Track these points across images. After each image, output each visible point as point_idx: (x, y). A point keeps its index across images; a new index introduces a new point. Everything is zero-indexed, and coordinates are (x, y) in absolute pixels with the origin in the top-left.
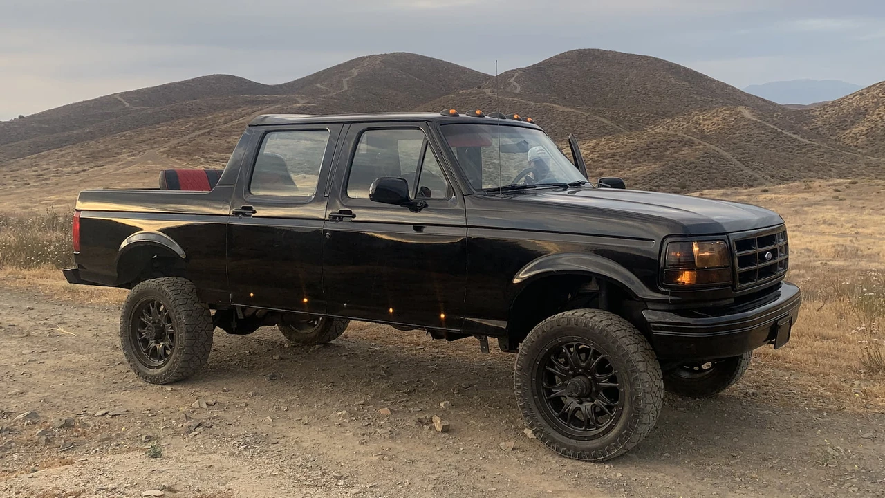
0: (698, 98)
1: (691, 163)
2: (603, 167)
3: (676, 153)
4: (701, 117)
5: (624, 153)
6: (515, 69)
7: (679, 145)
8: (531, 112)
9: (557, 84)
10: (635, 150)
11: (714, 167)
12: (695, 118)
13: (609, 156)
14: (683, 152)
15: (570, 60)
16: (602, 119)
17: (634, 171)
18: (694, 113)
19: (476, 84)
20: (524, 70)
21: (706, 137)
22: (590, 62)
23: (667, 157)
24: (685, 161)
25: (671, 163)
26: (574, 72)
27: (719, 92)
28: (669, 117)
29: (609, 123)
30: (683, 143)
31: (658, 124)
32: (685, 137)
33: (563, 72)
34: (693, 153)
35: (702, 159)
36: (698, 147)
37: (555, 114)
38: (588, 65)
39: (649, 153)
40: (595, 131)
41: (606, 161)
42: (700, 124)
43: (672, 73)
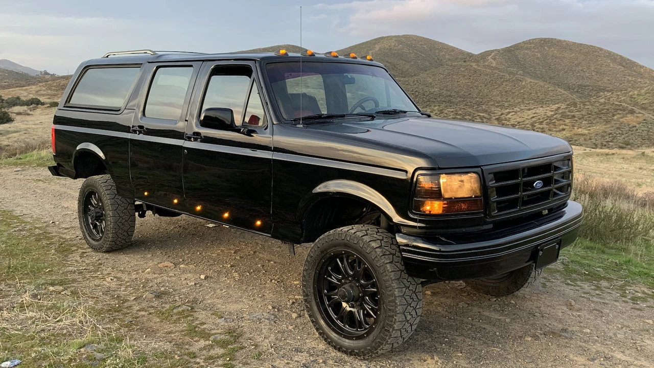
0: (630, 79)
1: (633, 127)
2: (565, 125)
3: (622, 118)
4: (636, 92)
5: (581, 116)
6: (492, 49)
7: (624, 113)
8: (506, 81)
9: (522, 62)
10: (590, 114)
11: (651, 131)
12: (630, 93)
13: (570, 117)
14: (627, 118)
15: (534, 45)
16: (559, 90)
17: (589, 130)
18: (629, 89)
19: (462, 59)
20: (498, 51)
21: (644, 109)
22: (549, 48)
23: (615, 121)
24: (629, 125)
25: (618, 126)
26: (536, 54)
27: (647, 76)
28: (608, 91)
29: (565, 92)
30: (627, 112)
31: (600, 96)
32: (628, 107)
33: (527, 53)
34: (635, 119)
35: (642, 124)
36: (638, 115)
37: (523, 83)
38: (547, 49)
39: (600, 116)
40: (554, 98)
41: (567, 121)
42: (635, 98)
43: (611, 59)
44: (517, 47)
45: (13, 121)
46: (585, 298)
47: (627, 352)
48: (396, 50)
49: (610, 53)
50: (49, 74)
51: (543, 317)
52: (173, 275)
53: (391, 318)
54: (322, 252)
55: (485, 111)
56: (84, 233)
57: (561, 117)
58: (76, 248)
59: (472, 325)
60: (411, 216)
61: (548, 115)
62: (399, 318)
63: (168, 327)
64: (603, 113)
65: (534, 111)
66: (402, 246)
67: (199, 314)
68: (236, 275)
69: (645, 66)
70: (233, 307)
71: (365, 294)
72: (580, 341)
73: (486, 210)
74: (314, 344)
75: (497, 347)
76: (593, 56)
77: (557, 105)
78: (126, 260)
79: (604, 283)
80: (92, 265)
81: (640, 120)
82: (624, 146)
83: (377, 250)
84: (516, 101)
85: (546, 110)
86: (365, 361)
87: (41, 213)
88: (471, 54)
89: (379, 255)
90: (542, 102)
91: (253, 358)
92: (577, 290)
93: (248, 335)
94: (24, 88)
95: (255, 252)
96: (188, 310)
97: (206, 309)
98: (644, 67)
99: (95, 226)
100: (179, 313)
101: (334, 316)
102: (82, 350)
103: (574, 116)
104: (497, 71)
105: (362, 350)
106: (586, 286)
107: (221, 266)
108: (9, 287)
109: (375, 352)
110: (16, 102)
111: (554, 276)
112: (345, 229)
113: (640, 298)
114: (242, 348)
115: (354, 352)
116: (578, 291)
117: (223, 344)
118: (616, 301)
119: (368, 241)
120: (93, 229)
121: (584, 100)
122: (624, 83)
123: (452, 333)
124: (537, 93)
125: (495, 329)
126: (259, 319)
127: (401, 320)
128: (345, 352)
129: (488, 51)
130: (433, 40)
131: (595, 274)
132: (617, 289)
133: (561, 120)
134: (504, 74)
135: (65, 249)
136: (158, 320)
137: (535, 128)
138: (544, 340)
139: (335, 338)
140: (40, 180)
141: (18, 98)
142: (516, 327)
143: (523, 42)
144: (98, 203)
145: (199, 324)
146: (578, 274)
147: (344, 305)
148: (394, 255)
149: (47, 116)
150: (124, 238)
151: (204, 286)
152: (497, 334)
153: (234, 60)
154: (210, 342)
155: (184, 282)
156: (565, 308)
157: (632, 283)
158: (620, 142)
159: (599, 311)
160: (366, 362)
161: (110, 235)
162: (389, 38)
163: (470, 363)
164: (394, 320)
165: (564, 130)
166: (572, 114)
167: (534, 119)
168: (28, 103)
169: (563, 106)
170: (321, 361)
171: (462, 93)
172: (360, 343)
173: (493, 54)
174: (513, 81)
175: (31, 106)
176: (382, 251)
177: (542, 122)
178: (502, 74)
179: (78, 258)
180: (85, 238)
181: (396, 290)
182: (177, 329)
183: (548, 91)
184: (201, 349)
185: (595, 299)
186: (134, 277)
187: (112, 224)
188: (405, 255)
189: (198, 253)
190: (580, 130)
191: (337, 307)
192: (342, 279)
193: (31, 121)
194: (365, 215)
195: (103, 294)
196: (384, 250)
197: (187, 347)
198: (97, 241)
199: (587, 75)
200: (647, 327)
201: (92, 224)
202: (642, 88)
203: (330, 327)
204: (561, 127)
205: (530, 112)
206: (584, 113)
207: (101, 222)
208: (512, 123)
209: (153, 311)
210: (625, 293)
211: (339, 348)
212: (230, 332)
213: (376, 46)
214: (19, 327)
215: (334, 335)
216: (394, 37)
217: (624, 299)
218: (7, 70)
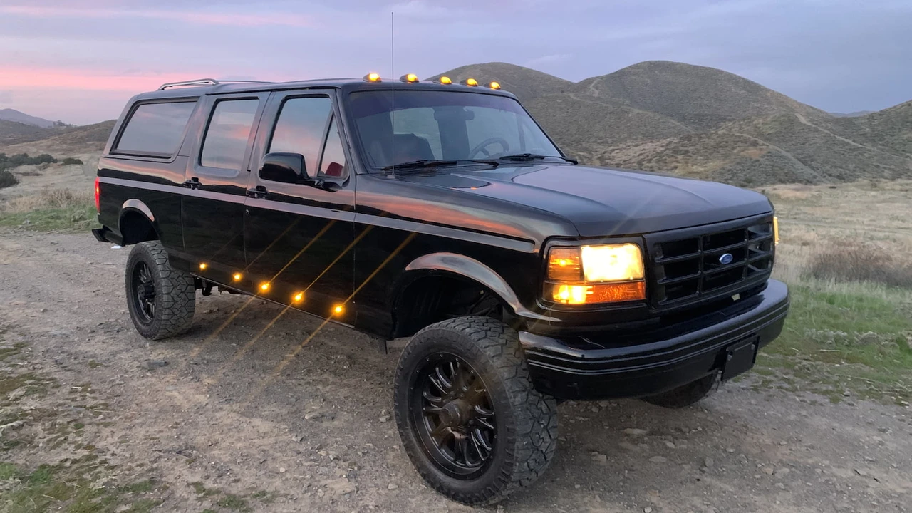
0: (755, 105)
1: (756, 161)
2: (678, 162)
3: (743, 151)
4: (761, 121)
5: (695, 151)
6: (594, 76)
7: (745, 145)
8: (610, 113)
9: (629, 90)
10: (706, 148)
11: (776, 165)
12: (754, 123)
13: (683, 152)
14: (749, 151)
15: (643, 70)
16: (673, 121)
17: (705, 167)
18: (753, 117)
19: (558, 89)
20: (601, 78)
21: (769, 139)
22: (660, 72)
23: (735, 155)
24: (751, 159)
25: (738, 160)
26: (646, 80)
27: (774, 100)
28: (729, 120)
29: (679, 124)
30: (748, 144)
31: (719, 127)
32: (750, 138)
33: (635, 79)
34: (758, 152)
35: (766, 158)
36: (761, 147)
37: (630, 115)
38: (658, 74)
39: (718, 151)
40: (666, 131)
41: (680, 157)
42: (760, 127)
43: (732, 83)
44: (623, 72)
45: (18, 183)
49: (731, 76)
50: (64, 125)
55: (585, 150)
57: (673, 153)
61: (658, 151)
64: (721, 147)
65: (641, 147)
69: (772, 89)
76: (712, 79)
77: (668, 139)
81: (764, 153)
82: (746, 184)
84: (622, 137)
85: (656, 145)
88: (570, 82)
90: (651, 136)
94: (33, 143)
98: (770, 90)
103: (687, 152)
104: (600, 102)
110: (23, 160)
121: (700, 132)
122: (748, 110)
124: (645, 126)
129: (589, 78)
133: (672, 156)
134: (608, 105)
137: (642, 167)
141: (25, 155)
143: (630, 67)
149: (60, 176)
158: (741, 180)
165: (676, 168)
166: (686, 149)
167: (641, 157)
168: (38, 161)
169: (676, 140)
171: (559, 129)
173: (595, 82)
174: (618, 113)
175: (41, 165)
177: (651, 160)
178: (606, 105)
183: (659, 123)
190: (694, 167)
193: (40, 182)
199: (705, 102)
202: (767, 115)
204: (673, 165)
205: (636, 149)
206: (698, 147)
208: (617, 162)
213: (458, 77)
218: (12, 122)
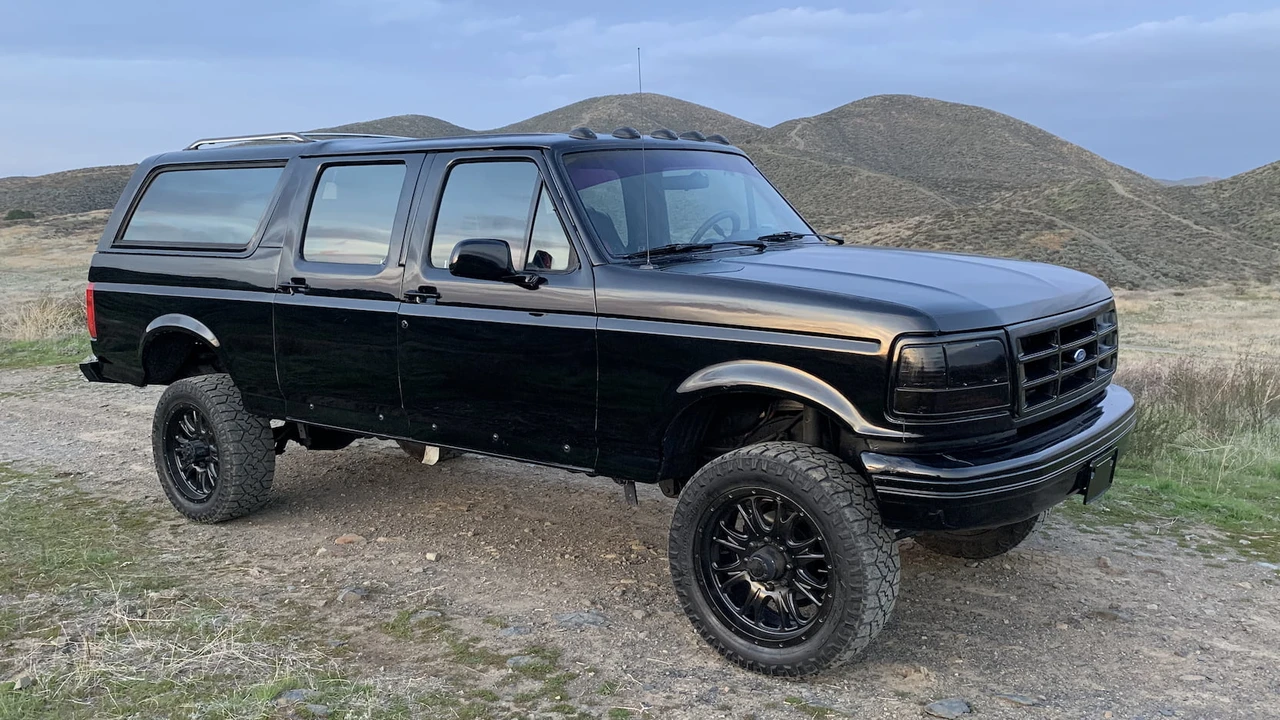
0: (1045, 166)
1: (1054, 253)
3: (1034, 238)
4: (1056, 190)
5: (961, 236)
6: (797, 118)
7: (1037, 228)
8: (825, 176)
9: (852, 141)
10: (977, 232)
11: (1085, 258)
12: (1046, 192)
13: (942, 238)
14: (1043, 238)
15: (872, 109)
16: (921, 189)
18: (1044, 185)
19: (742, 137)
20: (808, 120)
21: (1071, 219)
22: (899, 112)
23: (1022, 243)
24: (1046, 250)
25: (1027, 251)
26: (877, 125)
27: (1073, 159)
28: (1007, 189)
29: (931, 194)
30: (1042, 225)
31: (993, 199)
32: (1044, 217)
33: (861, 124)
34: (1057, 238)
35: (1068, 247)
36: (1062, 231)
37: (856, 180)
38: (896, 116)
39: (996, 236)
40: (913, 205)
41: (937, 246)
42: (1055, 201)
43: (1010, 131)
44: (841, 113)
46: (1124, 553)
47: (1232, 638)
48: (621, 122)
49: (1007, 119)
51: (1068, 589)
52: (373, 557)
53: (856, 604)
54: (709, 494)
56: (170, 489)
57: (926, 239)
58: (154, 519)
59: (956, 610)
60: (891, 420)
61: (903, 236)
62: (871, 602)
63: (415, 650)
64: (999, 230)
65: (876, 230)
66: (876, 474)
67: (460, 623)
68: (490, 549)
69: (1070, 141)
70: (516, 607)
71: (797, 564)
72: (1150, 625)
73: (1013, 404)
74: (697, 661)
75: (1015, 645)
76: (978, 125)
77: (917, 218)
78: (267, 536)
79: (1143, 527)
80: (206, 548)
81: (1066, 240)
83: (823, 484)
84: (844, 213)
85: (899, 227)
86: (803, 685)
87: (48, 457)
88: (759, 127)
89: (828, 494)
90: (889, 213)
91: (602, 692)
92: (1103, 541)
93: (569, 654)
95: (506, 507)
96: (437, 617)
97: (468, 614)
98: (1067, 143)
99: (193, 475)
100: (422, 624)
101: (734, 609)
102: (282, 701)
103: (949, 237)
104: (808, 159)
105: (801, 664)
106: (1115, 532)
107: (455, 535)
108: (68, 598)
109: (825, 666)
111: (1055, 519)
112: (755, 449)
113: (1211, 547)
114: (573, 677)
115: (782, 668)
116: (1106, 541)
117: (536, 673)
118: (1174, 554)
119: (804, 469)
120: (187, 480)
121: (964, 206)
122: (1034, 174)
123: (928, 626)
124: (880, 197)
125: (998, 614)
126: (579, 625)
127: (873, 605)
128: (766, 672)
129: (790, 122)
130: (689, 104)
131: (1123, 512)
132: (1169, 535)
133: (925, 244)
134: (820, 163)
135: (134, 521)
136: (390, 639)
138: (1091, 627)
139: (743, 648)
140: (10, 394)
142: (1031, 608)
143: (852, 104)
144: (198, 431)
145: (471, 640)
146: (1096, 514)
147: (755, 586)
148: (851, 491)
150: (255, 493)
151: (441, 573)
152: (1006, 622)
153: (495, 149)
154: (510, 671)
155: (400, 568)
156: (1097, 572)
157: (1188, 523)
159: (1157, 572)
160: (805, 685)
161: (231, 490)
162: (608, 100)
163: (982, 674)
164: (862, 606)
166: (945, 232)
169: (929, 219)
170: (727, 689)
172: (797, 651)
173: (799, 126)
174: (836, 176)
176: (832, 486)
178: (817, 163)
179: (170, 538)
180: (172, 498)
181: (865, 553)
182: (435, 652)
183: (901, 192)
184: (498, 684)
185: (1140, 553)
186: (299, 564)
187: (234, 468)
188: (880, 489)
189: (399, 515)
191: (740, 591)
192: (749, 540)
194: (761, 426)
195: (261, 600)
196: (835, 485)
197: (471, 682)
198: (201, 501)
199: (969, 160)
200: (1244, 595)
201: (185, 471)
202: (1066, 181)
203: (729, 627)
205: (868, 232)
206: (965, 230)
207: (206, 466)
209: (372, 624)
210: (1184, 540)
211: (752, 666)
212: (536, 650)
213: (584, 115)
214: (133, 669)
215: (739, 643)
216: (617, 97)
217: (1186, 550)
